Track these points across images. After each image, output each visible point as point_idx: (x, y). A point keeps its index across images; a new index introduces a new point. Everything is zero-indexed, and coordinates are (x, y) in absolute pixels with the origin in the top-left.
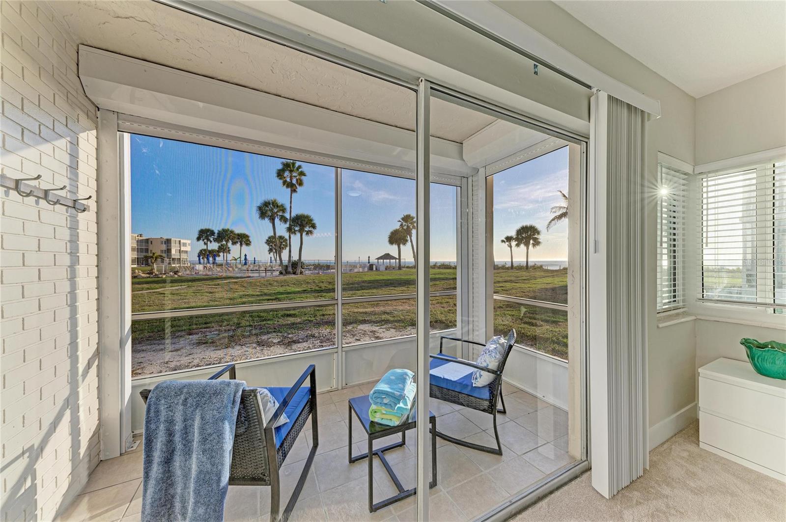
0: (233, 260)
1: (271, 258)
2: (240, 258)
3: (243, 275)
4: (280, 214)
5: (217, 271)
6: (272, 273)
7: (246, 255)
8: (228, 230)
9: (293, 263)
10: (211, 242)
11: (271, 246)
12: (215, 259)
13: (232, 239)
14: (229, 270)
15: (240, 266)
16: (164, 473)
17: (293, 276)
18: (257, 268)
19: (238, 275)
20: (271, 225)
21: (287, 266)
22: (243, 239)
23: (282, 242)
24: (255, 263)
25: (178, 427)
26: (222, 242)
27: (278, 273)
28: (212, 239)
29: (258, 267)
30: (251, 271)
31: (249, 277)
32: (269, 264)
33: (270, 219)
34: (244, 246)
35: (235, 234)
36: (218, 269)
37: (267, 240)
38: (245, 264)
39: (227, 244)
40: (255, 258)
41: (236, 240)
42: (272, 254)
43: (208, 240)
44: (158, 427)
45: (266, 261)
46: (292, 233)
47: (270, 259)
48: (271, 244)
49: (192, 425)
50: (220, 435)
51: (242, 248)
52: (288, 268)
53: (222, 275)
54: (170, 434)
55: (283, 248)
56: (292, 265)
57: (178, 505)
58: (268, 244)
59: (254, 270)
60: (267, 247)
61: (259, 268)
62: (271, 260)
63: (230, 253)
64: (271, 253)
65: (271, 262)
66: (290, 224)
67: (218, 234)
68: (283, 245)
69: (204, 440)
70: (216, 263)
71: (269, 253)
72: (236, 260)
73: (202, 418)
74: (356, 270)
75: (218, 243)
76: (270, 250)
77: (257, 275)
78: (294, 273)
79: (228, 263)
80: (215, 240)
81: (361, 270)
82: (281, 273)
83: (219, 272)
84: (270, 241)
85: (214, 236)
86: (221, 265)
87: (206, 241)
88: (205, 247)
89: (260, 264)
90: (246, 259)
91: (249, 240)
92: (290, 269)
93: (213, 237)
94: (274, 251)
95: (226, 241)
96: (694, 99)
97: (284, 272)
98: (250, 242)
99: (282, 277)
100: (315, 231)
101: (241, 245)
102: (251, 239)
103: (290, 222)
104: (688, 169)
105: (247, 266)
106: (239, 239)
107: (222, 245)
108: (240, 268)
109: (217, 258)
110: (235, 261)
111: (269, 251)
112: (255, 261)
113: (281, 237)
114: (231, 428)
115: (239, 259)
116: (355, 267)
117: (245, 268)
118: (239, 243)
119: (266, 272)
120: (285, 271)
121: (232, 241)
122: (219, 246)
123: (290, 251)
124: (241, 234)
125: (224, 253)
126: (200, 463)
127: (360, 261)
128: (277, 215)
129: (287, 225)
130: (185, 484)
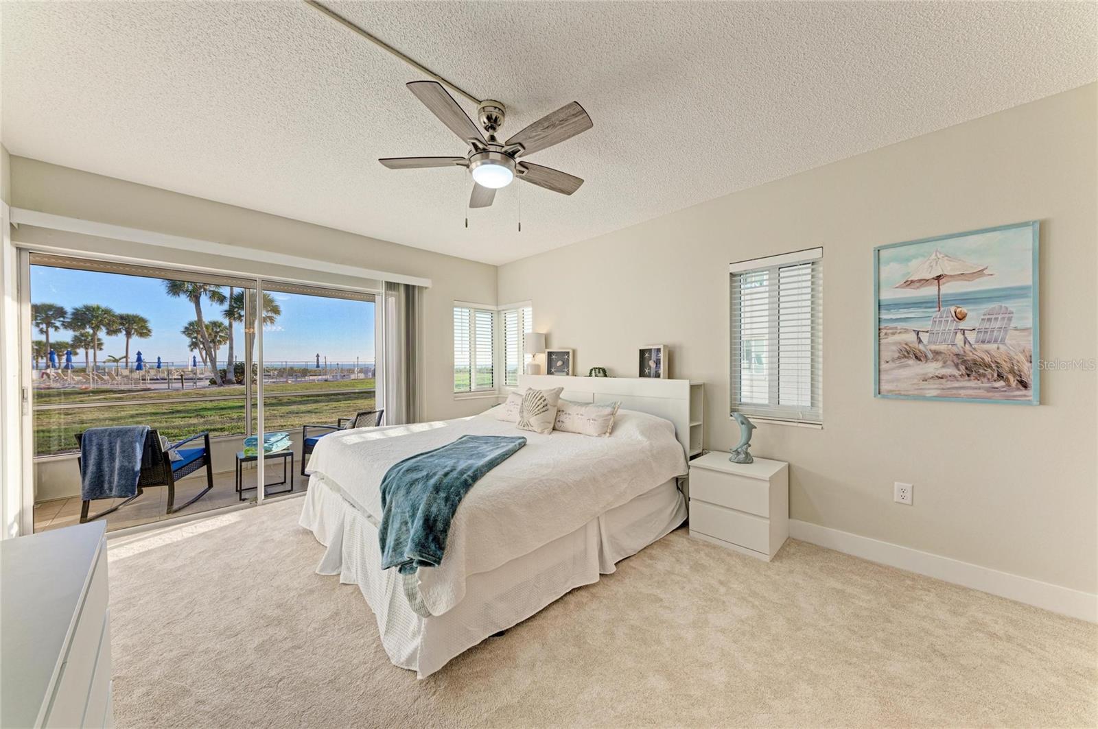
0: (109, 361)
1: (194, 357)
2: (126, 357)
3: (133, 387)
4: (211, 289)
5: (73, 381)
6: (195, 383)
7: (139, 354)
8: (98, 308)
9: (237, 365)
10: (57, 328)
11: (196, 338)
12: (68, 360)
13: (108, 324)
14: (102, 379)
15: (126, 372)
16: (97, 469)
17: (237, 387)
18: (165, 375)
19: (123, 387)
20: (193, 305)
21: (225, 371)
22: (133, 325)
23: (217, 333)
24: (159, 367)
25: (106, 446)
26: (84, 328)
27: (207, 382)
28: (58, 324)
29: (166, 373)
30: (150, 380)
31: (149, 390)
32: (190, 369)
33: (190, 296)
34: (135, 339)
35: (114, 316)
36: (76, 378)
37: (186, 328)
38: (139, 368)
39: (95, 334)
40: (159, 358)
41: (115, 327)
42: (196, 352)
43: (49, 324)
44: (91, 448)
45: (185, 364)
46: (235, 319)
47: (191, 360)
48: (195, 335)
49: (115, 446)
50: (134, 450)
51: (130, 340)
52: (227, 375)
53: (86, 388)
54: (100, 451)
55: (220, 342)
56: (235, 369)
57: (106, 486)
58: (189, 335)
59: (157, 379)
60: (187, 341)
61: (168, 374)
62: (195, 361)
63: (101, 349)
64: (194, 350)
65: (195, 365)
66: (231, 306)
67: (73, 314)
68: (220, 336)
69: (123, 452)
70: (72, 367)
71: (192, 350)
72: (116, 361)
73: (122, 442)
74: (353, 377)
75: (74, 331)
76: (194, 345)
77: (166, 386)
78: (240, 382)
79: (99, 366)
80: (66, 326)
81: (362, 376)
82: (213, 382)
83: (78, 382)
84: (193, 330)
85: (64, 317)
86: (83, 370)
87: (44, 326)
88: (43, 338)
89: (170, 368)
90: (139, 359)
91: (146, 328)
92: (231, 376)
93: (62, 319)
94: (201, 346)
95: (93, 328)
96: (496, 268)
97: (219, 381)
98: (149, 331)
99: (215, 389)
100: (277, 318)
101: (128, 335)
102: (150, 325)
103: (231, 302)
104: (493, 308)
105: (142, 372)
106: (122, 324)
107: (82, 335)
108: (126, 376)
109: (74, 359)
110: (116, 364)
111: (190, 346)
112: (159, 362)
113: (215, 324)
114: (140, 448)
115: (124, 360)
116: (351, 371)
117: (137, 374)
118: (124, 332)
119: (182, 382)
120: (222, 378)
121: (107, 329)
122: (76, 336)
123: (231, 348)
124: (128, 316)
125: (86, 349)
126: (121, 462)
127: (359, 363)
128: (205, 290)
129: (226, 306)
130: (111, 475)
